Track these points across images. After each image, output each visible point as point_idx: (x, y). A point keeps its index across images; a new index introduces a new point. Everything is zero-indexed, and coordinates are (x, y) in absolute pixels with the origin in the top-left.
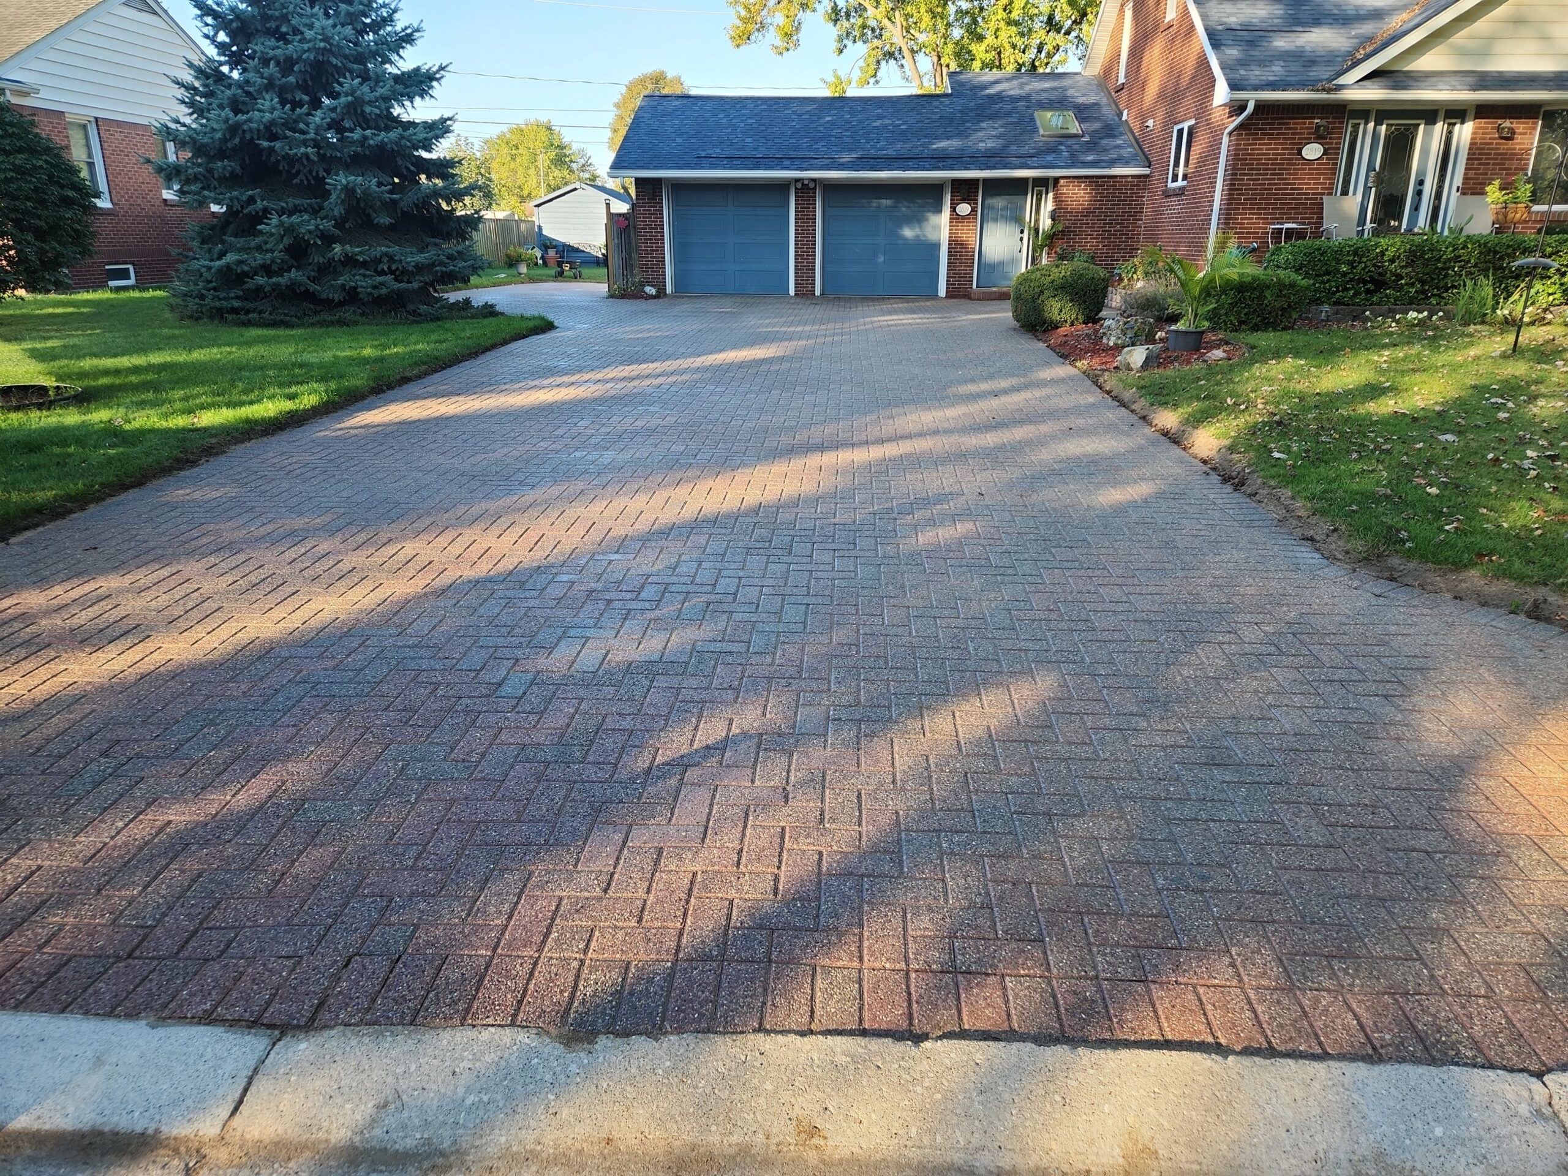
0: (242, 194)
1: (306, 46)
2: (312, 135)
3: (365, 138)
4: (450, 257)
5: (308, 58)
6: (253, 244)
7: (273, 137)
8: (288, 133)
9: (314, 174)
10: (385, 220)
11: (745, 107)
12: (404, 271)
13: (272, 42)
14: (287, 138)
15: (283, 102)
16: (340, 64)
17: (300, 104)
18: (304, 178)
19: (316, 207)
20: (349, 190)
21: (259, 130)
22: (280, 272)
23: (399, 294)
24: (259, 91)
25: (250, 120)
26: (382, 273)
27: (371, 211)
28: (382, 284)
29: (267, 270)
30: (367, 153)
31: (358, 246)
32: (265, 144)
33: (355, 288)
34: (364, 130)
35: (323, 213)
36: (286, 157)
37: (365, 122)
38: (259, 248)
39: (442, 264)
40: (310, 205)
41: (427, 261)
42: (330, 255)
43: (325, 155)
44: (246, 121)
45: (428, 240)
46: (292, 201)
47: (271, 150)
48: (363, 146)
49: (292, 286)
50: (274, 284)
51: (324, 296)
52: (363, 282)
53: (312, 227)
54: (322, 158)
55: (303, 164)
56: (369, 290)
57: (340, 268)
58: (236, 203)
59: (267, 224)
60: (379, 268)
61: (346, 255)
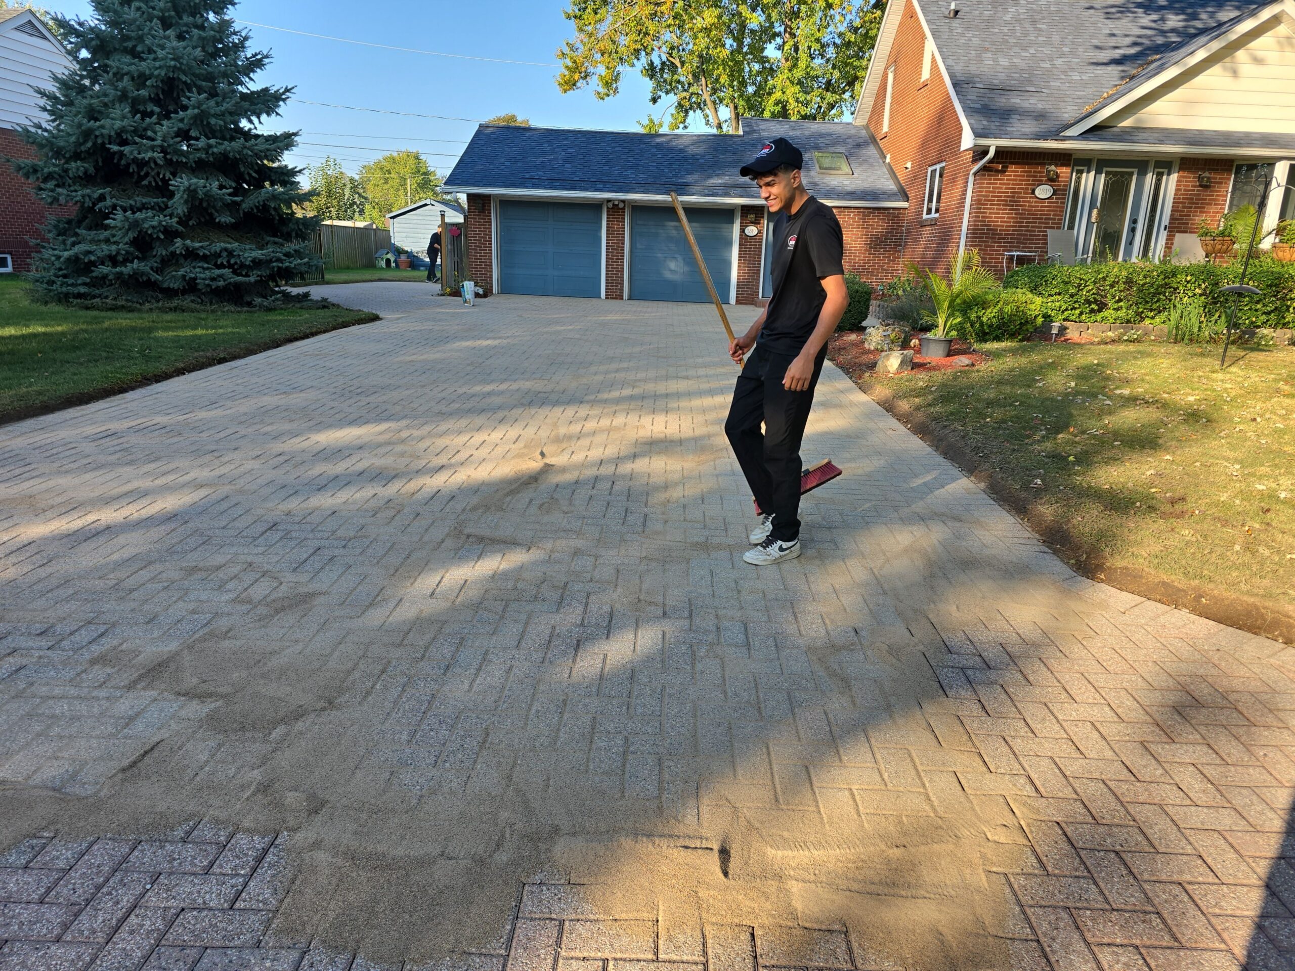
0: (94, 192)
1: (157, 64)
2: (158, 142)
3: (210, 146)
4: (288, 255)
5: (159, 75)
6: (102, 237)
7: (124, 143)
8: (137, 139)
9: (161, 176)
10: (225, 219)
11: (566, 139)
12: (242, 266)
13: (127, 59)
14: (137, 143)
15: (134, 112)
16: (189, 81)
17: (151, 114)
18: (152, 180)
19: (162, 205)
20: (191, 192)
21: (110, 136)
22: (127, 260)
23: (237, 286)
24: (113, 102)
25: (103, 127)
26: (222, 266)
27: (213, 211)
28: (220, 276)
29: (113, 260)
30: (211, 159)
31: (199, 242)
32: (115, 148)
33: (195, 279)
34: (209, 139)
35: (168, 211)
36: (135, 160)
37: (210, 132)
38: (107, 241)
39: (279, 260)
40: (157, 204)
41: (265, 257)
42: (172, 249)
43: (171, 160)
44: (99, 127)
45: (268, 238)
46: (140, 200)
47: (121, 154)
48: (207, 153)
49: (135, 276)
50: (118, 273)
51: (165, 285)
52: (202, 274)
53: (155, 223)
54: (169, 162)
55: (151, 168)
56: (207, 282)
57: (182, 261)
58: (87, 199)
59: (114, 219)
60: (219, 263)
61: (187, 249)
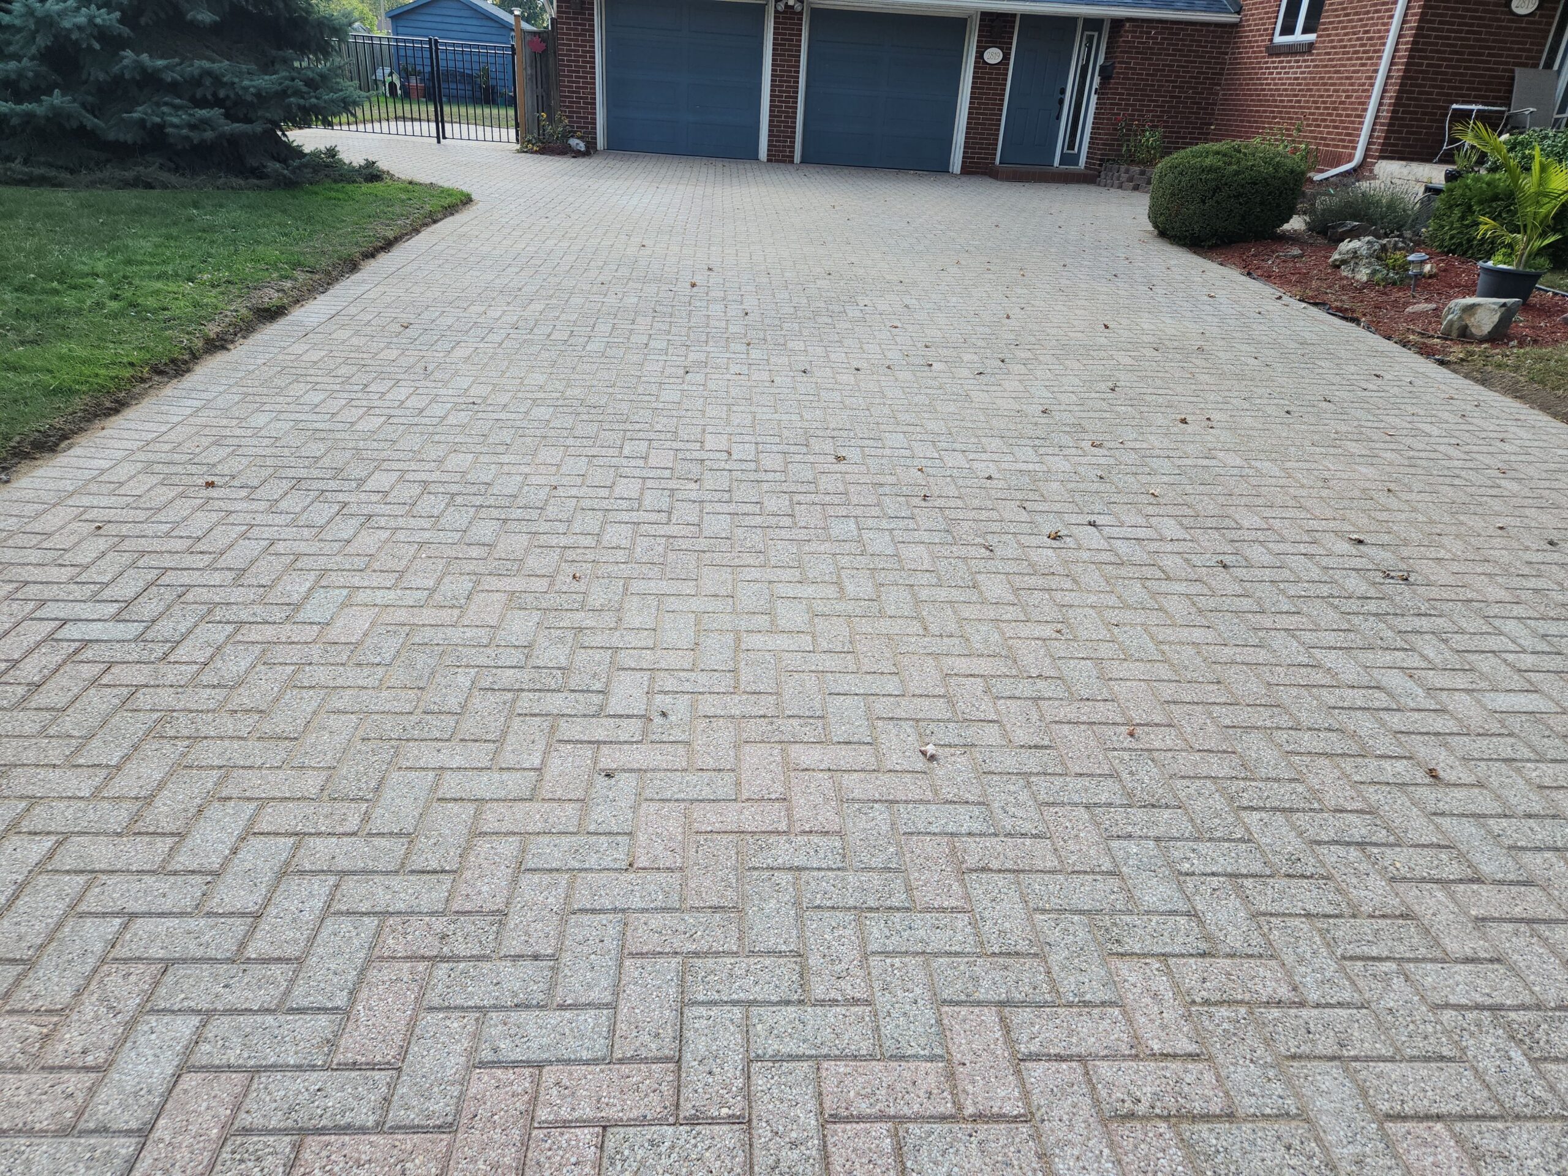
10: (203, 15)
12: (239, 103)
22: (35, 93)
23: (233, 141)
26: (202, 103)
28: (205, 123)
31: (162, 57)
33: (161, 127)
39: (297, 93)
41: (277, 88)
42: (116, 69)
45: (274, 52)
49: (57, 117)
50: (26, 114)
51: (111, 137)
52: (173, 116)
53: (81, 20)
56: (184, 131)
57: (136, 92)
60: (198, 95)
61: (143, 70)
